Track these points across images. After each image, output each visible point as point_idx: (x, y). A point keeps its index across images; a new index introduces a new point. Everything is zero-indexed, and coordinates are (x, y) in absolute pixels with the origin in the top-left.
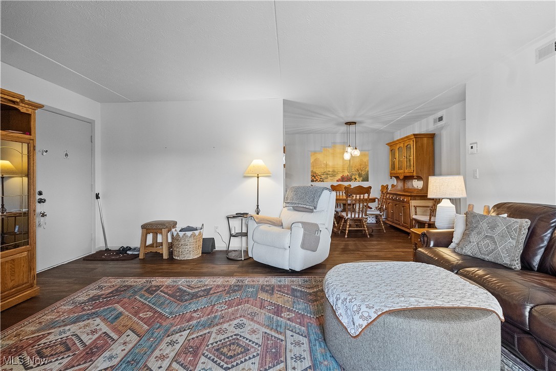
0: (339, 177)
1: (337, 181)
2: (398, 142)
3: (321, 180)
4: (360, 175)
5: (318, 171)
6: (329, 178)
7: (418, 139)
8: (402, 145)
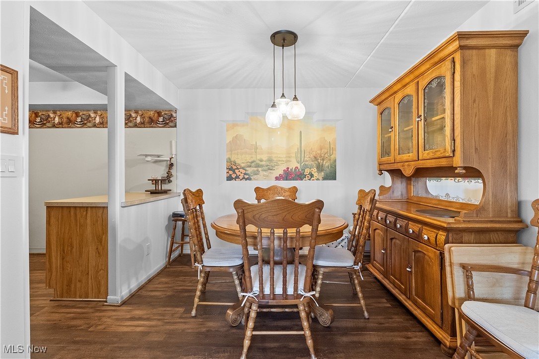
0: (280, 171)
1: (277, 178)
2: (399, 86)
3: (246, 177)
4: (320, 168)
5: (241, 160)
6: (261, 173)
7: (468, 52)
8: (410, 90)
